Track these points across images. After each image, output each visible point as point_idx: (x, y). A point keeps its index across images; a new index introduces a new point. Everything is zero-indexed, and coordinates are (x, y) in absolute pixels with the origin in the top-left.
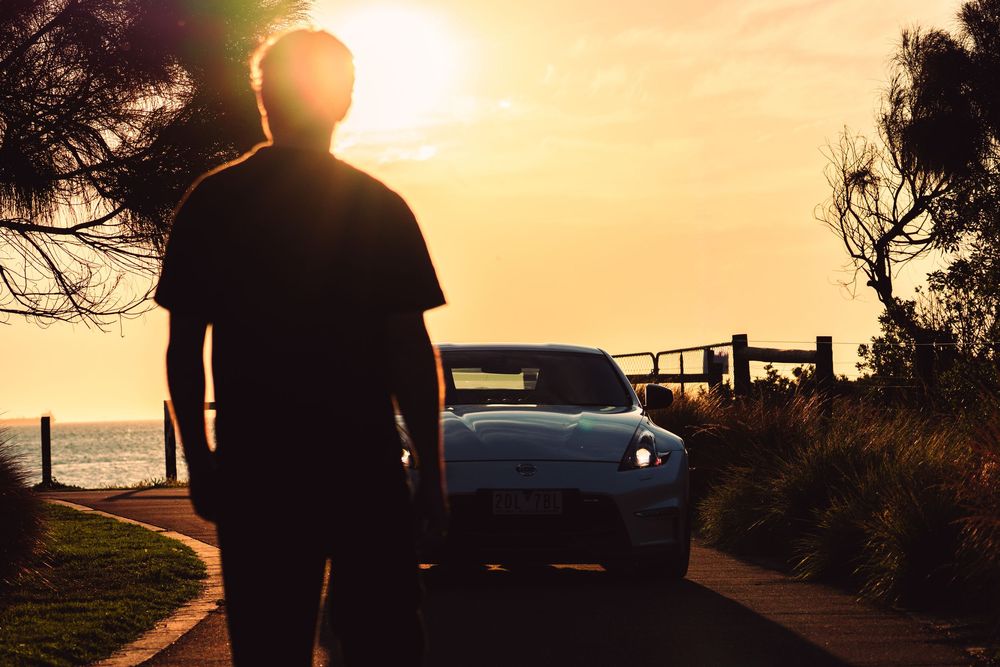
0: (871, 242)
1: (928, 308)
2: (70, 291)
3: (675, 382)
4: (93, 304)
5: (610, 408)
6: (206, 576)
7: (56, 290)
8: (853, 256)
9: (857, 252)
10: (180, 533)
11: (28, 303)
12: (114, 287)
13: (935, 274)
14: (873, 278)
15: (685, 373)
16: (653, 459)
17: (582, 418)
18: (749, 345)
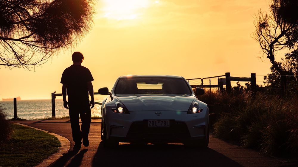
0: (268, 44)
1: (285, 65)
2: (19, 58)
3: (208, 87)
4: (26, 62)
5: (185, 95)
6: (61, 146)
7: (14, 58)
8: (263, 49)
9: (264, 47)
10: (54, 133)
11: (6, 62)
12: (32, 57)
13: (287, 54)
14: (268, 55)
15: (211, 84)
16: (198, 110)
17: (176, 98)
18: (231, 76)
